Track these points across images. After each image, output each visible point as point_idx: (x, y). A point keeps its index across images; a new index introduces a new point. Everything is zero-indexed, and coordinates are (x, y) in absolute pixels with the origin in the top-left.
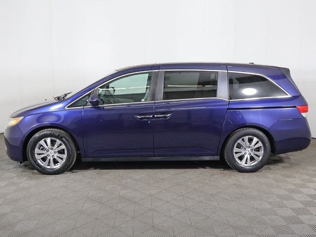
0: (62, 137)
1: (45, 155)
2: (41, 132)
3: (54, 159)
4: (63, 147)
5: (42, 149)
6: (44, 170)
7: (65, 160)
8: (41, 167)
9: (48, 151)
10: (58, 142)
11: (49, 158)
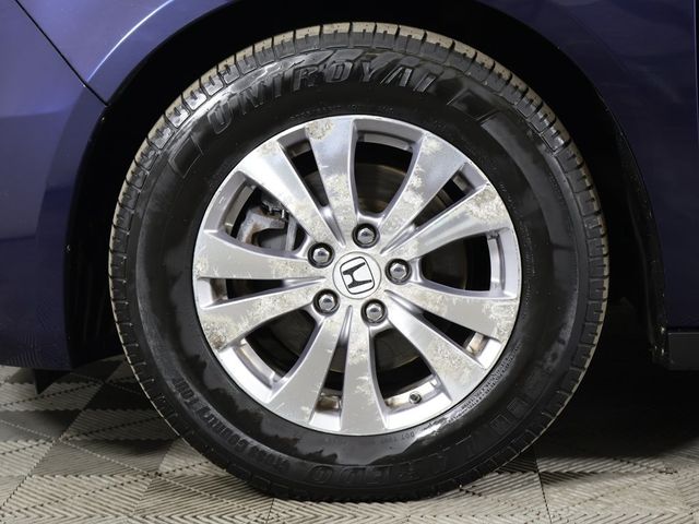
0: (478, 107)
1: (296, 298)
2: (259, 60)
3: (387, 343)
4: (485, 210)
5: (260, 239)
6: (286, 445)
7: (493, 351)
8: (249, 416)
9: (322, 253)
10: (435, 156)
11: (329, 327)
